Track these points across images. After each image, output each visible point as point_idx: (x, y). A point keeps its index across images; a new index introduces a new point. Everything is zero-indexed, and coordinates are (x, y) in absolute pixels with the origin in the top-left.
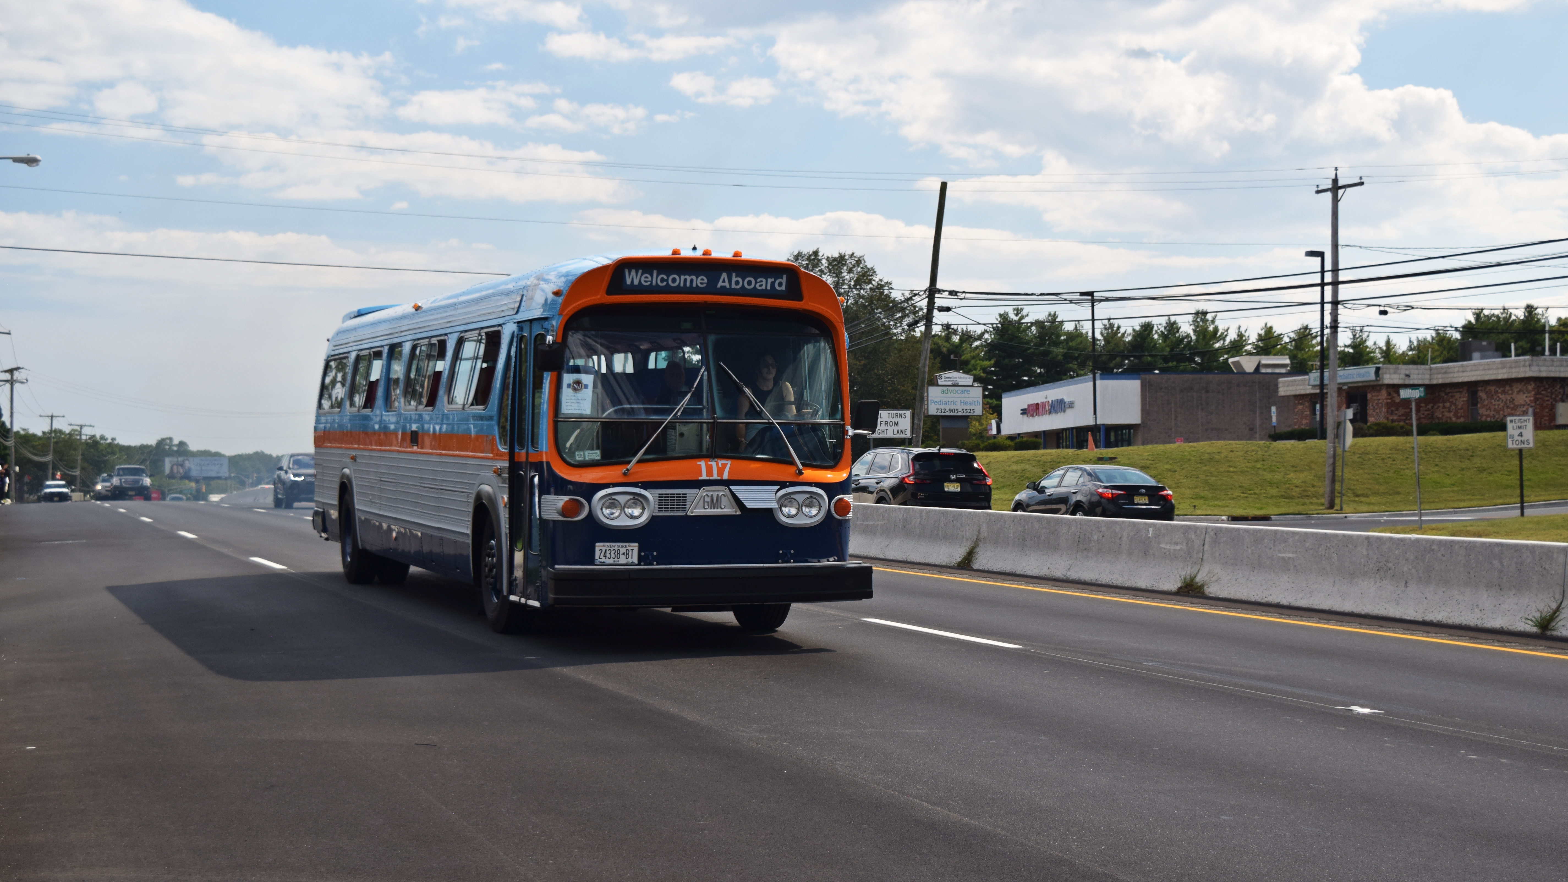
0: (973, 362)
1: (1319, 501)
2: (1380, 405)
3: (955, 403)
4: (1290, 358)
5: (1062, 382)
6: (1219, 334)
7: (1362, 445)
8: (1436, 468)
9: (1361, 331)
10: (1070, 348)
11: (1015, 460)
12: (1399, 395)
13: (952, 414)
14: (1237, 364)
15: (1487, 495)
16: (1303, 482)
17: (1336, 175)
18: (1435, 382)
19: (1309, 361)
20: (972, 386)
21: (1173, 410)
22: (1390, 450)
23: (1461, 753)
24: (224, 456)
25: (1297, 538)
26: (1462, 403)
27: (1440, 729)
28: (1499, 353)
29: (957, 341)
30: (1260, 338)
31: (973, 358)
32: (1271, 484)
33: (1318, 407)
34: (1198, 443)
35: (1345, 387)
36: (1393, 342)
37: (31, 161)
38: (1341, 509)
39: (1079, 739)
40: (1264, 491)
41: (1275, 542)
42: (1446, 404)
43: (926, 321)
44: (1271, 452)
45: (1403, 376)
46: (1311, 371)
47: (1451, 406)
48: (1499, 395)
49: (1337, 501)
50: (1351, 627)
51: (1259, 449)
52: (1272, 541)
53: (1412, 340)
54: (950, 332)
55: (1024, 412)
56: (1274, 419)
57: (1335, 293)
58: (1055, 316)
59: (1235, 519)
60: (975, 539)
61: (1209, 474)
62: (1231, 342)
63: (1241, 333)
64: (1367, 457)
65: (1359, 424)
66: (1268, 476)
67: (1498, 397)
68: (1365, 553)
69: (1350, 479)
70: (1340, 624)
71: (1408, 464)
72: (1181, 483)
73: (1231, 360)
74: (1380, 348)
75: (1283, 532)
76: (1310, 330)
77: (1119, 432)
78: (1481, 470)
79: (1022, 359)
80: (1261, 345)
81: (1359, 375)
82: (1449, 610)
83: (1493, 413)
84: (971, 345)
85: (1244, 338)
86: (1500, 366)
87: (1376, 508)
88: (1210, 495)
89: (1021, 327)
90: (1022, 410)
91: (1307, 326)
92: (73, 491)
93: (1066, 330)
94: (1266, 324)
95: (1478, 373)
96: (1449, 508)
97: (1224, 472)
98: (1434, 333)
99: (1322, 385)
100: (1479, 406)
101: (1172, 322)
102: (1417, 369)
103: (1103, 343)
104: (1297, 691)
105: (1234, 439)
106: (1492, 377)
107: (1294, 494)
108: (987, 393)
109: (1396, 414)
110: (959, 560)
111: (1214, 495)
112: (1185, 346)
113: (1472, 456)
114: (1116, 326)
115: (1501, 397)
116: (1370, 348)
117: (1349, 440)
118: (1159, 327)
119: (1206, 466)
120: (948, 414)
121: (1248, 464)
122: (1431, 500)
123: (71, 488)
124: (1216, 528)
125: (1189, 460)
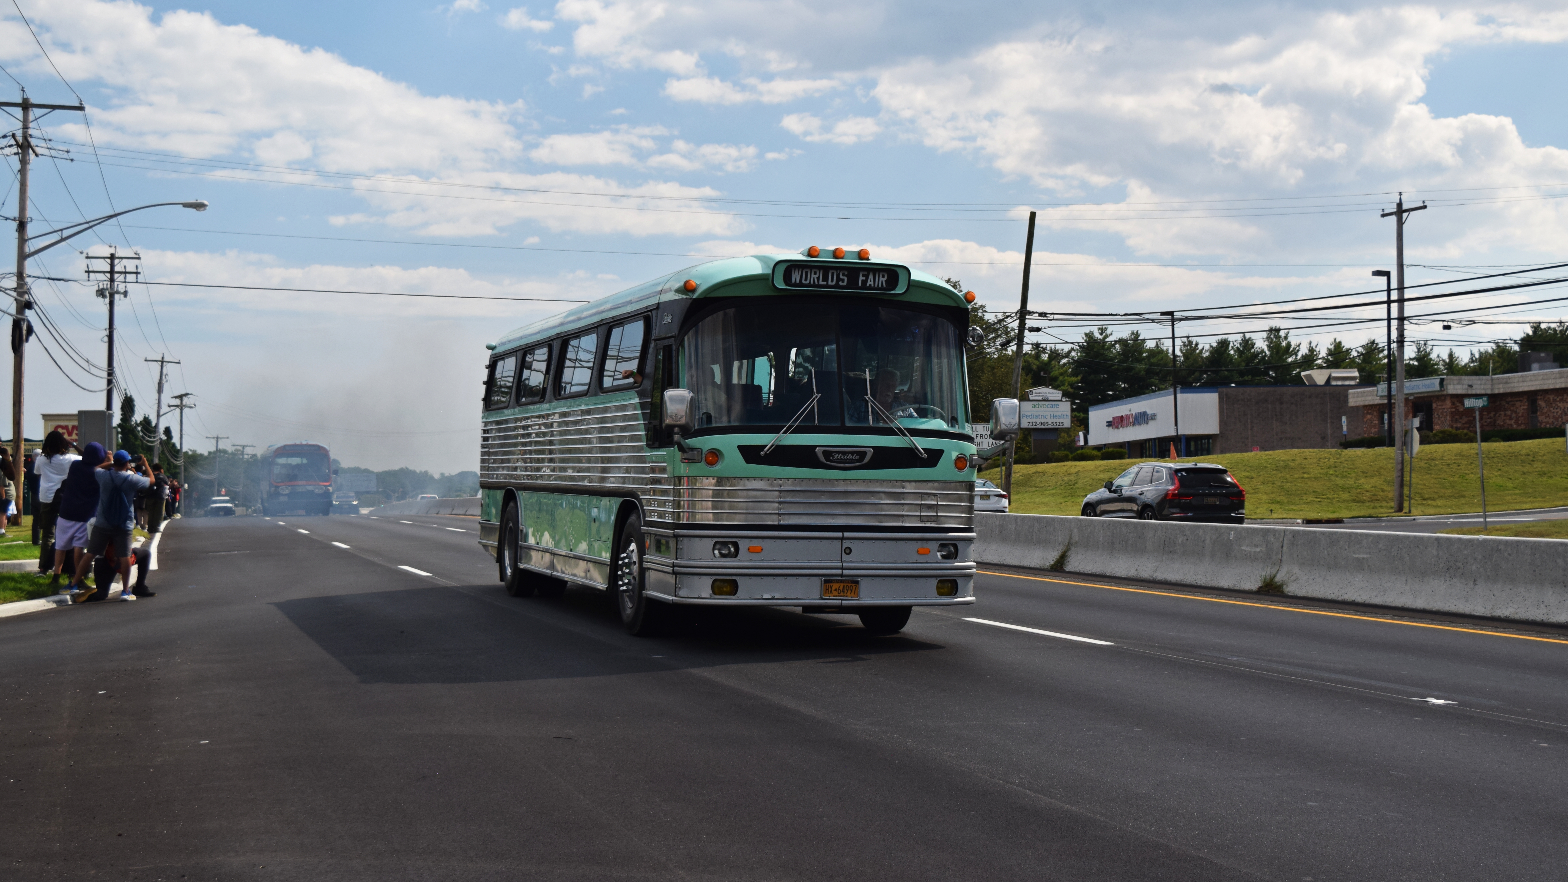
0: (1061, 378)
1: (1389, 505)
2: (1445, 414)
3: (1045, 417)
4: (1359, 371)
5: (1144, 396)
6: (1291, 349)
7: (1429, 452)
8: (1499, 472)
9: (1425, 344)
10: (1152, 364)
11: (1102, 469)
12: (1463, 404)
13: (1042, 427)
14: (1309, 377)
15: (1548, 497)
16: (1372, 487)
17: (1400, 199)
18: (1496, 392)
19: (1376, 373)
20: (1061, 400)
21: (1249, 421)
22: (1455, 456)
23: (1532, 742)
24: (372, 472)
25: (1371, 539)
26: (1523, 411)
27: (1511, 719)
28: (1557, 364)
29: (1046, 359)
30: (1330, 353)
31: (1061, 374)
32: (1343, 489)
33: (1386, 416)
34: (1273, 452)
35: (1412, 398)
36: (1456, 355)
37: (199, 206)
38: (1410, 512)
39: (1171, 730)
40: (1337, 496)
41: (1349, 544)
42: (1507, 412)
43: (1018, 341)
44: (1343, 459)
45: (1466, 386)
46: (1378, 383)
47: (1512, 414)
48: (1558, 403)
49: (1406, 504)
50: (1423, 623)
51: (1331, 456)
52: (1347, 543)
53: (1473, 352)
54: (1039, 351)
55: (1110, 424)
56: (1345, 428)
57: (1401, 310)
58: (1137, 335)
59: (1309, 522)
60: (1067, 544)
61: (1284, 481)
62: (1302, 356)
63: (1312, 348)
64: (1433, 463)
65: (1425, 432)
66: (1340, 482)
67: (1557, 405)
68: (1435, 553)
69: (1417, 484)
70: (1412, 620)
71: (1473, 469)
72: (1258, 489)
73: (1303, 374)
74: (1444, 361)
75: (1357, 533)
76: (1377, 344)
77: (1199, 442)
78: (1542, 474)
79: (1107, 375)
80: (1331, 359)
81: (1425, 386)
82: (1517, 607)
83: (1552, 420)
84: (1059, 362)
85: (1315, 353)
86: (1558, 376)
87: (1442, 511)
88: (1286, 500)
89: (1105, 345)
90: (1107, 422)
91: (1374, 341)
92: (236, 505)
93: (1148, 347)
94: (1335, 340)
95: (1537, 383)
96: (1512, 510)
97: (1299, 478)
98: (1494, 347)
99: (1389, 396)
100: (1538, 413)
101: (1247, 338)
102: (1479, 380)
103: (1182, 358)
104: (1374, 683)
105: (1307, 448)
106: (1551, 387)
107: (1364, 498)
108: (1074, 407)
109: (1460, 422)
110: (1052, 563)
111: (1289, 500)
112: (1260, 361)
113: (1534, 461)
114: (1194, 343)
115: (1559, 405)
116: (1434, 360)
117: (1417, 447)
118: (1235, 343)
119: (1281, 472)
120: (1038, 426)
121: (1321, 471)
122: (1495, 503)
123: (235, 504)
124: (1294, 531)
125: (1266, 467)
